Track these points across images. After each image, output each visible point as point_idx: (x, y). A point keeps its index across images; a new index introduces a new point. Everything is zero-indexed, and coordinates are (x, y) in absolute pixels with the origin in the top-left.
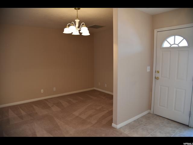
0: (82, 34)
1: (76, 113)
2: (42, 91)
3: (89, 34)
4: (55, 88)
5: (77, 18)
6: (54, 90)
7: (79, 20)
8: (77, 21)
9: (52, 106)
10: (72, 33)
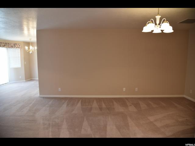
0: (164, 32)
1: (151, 119)
2: (124, 89)
3: (173, 31)
4: (137, 88)
5: (158, 14)
6: (136, 91)
7: (160, 16)
8: (158, 17)
9: (130, 105)
10: (153, 31)
